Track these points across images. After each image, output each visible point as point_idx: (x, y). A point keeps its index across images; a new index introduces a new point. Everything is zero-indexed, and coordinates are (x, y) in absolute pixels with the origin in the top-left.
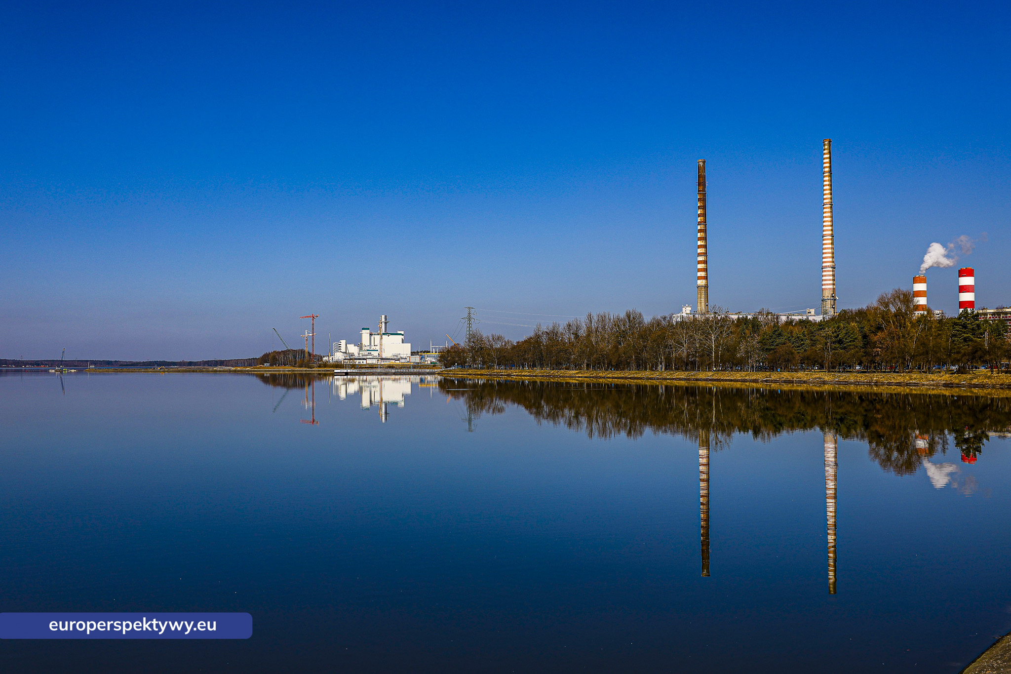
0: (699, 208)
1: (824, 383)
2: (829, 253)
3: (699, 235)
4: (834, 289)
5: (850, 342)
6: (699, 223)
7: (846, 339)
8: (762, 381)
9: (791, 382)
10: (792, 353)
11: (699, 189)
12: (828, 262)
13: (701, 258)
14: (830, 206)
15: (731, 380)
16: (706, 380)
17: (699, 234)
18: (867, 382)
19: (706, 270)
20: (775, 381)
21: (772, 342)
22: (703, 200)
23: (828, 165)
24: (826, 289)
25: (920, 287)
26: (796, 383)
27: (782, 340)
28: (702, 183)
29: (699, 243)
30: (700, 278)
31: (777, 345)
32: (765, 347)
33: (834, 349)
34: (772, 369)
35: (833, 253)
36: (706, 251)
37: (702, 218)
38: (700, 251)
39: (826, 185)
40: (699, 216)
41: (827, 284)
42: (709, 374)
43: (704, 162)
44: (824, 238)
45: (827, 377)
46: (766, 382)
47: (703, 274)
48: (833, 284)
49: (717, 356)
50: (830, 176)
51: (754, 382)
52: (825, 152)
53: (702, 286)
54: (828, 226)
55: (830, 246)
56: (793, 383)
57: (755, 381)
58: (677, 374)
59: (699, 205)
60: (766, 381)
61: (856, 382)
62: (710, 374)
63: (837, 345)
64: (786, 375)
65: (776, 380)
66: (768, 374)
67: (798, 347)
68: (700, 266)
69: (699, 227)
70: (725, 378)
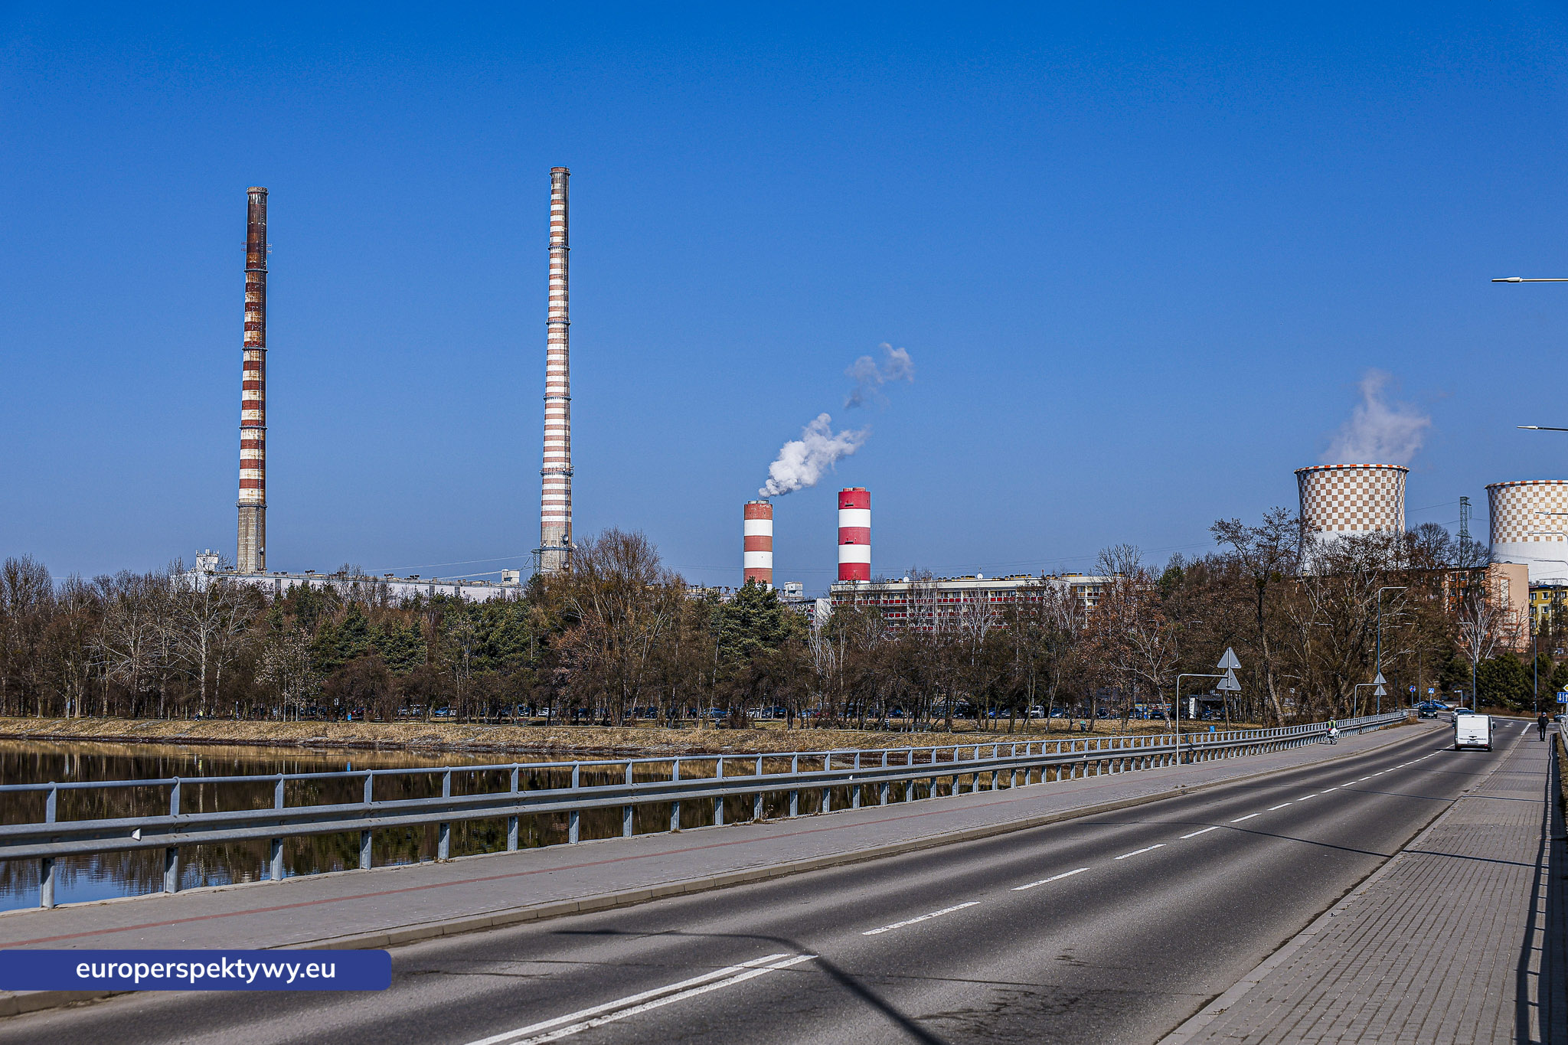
0: (248, 307)
1: (443, 748)
2: (558, 438)
3: (247, 375)
4: (568, 524)
5: (514, 650)
6: (247, 347)
7: (504, 644)
8: (305, 745)
9: (368, 746)
10: (381, 677)
11: (248, 259)
12: (556, 459)
13: (249, 435)
14: (563, 326)
15: (232, 743)
16: (175, 741)
17: (246, 373)
18: (533, 747)
19: (261, 464)
20: (335, 745)
21: (342, 649)
22: (259, 288)
23: (560, 229)
24: (551, 523)
25: (759, 527)
26: (380, 750)
27: (366, 643)
28: (256, 244)
29: (247, 395)
30: (245, 484)
31: (352, 657)
32: (324, 657)
33: (476, 668)
34: (335, 714)
35: (567, 439)
36: (264, 417)
37: (255, 333)
38: (248, 415)
39: (555, 277)
40: (248, 327)
41: (554, 513)
42: (185, 727)
43: (264, 195)
44: (548, 401)
45: (450, 733)
46: (315, 747)
47: (253, 474)
48: (568, 514)
49: (210, 681)
50: (566, 256)
51: (286, 746)
52: (555, 197)
53: (250, 505)
54: (557, 373)
55: (562, 422)
56: (373, 748)
57: (289, 744)
58: (107, 725)
59: (247, 301)
60: (314, 744)
61: (510, 746)
62: (186, 725)
63: (483, 659)
64: (362, 730)
65: (337, 742)
66: (321, 726)
67: (402, 660)
68: (247, 454)
69: (247, 357)
70: (221, 736)
